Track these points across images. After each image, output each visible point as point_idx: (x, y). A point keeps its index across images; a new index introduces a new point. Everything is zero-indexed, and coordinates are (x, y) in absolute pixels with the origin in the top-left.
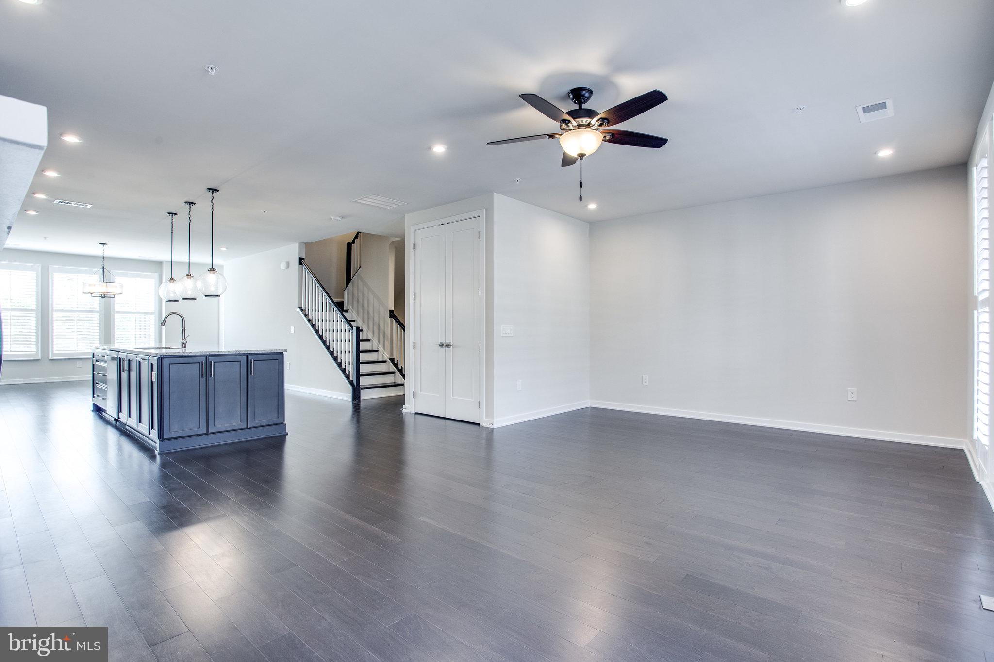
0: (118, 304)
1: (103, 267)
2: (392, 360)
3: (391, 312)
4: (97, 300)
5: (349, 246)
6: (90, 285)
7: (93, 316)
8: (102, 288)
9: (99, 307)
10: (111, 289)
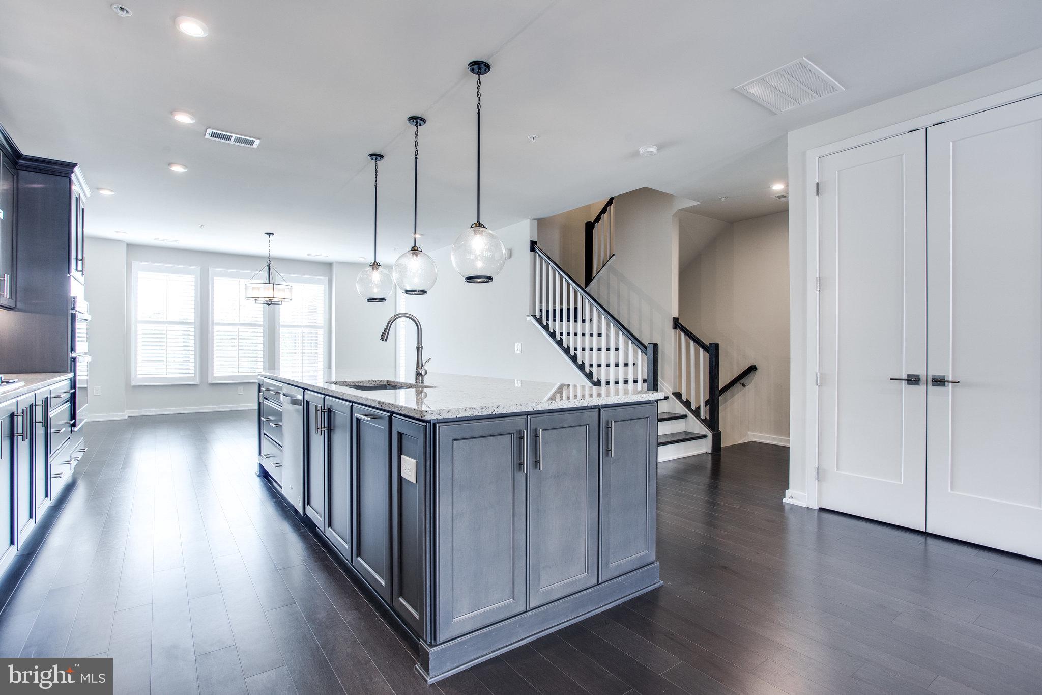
0: (285, 313)
1: (269, 264)
2: (678, 395)
3: (676, 320)
4: (261, 307)
5: (590, 227)
6: (254, 288)
7: (256, 331)
8: (267, 292)
9: (262, 320)
10: (279, 293)
